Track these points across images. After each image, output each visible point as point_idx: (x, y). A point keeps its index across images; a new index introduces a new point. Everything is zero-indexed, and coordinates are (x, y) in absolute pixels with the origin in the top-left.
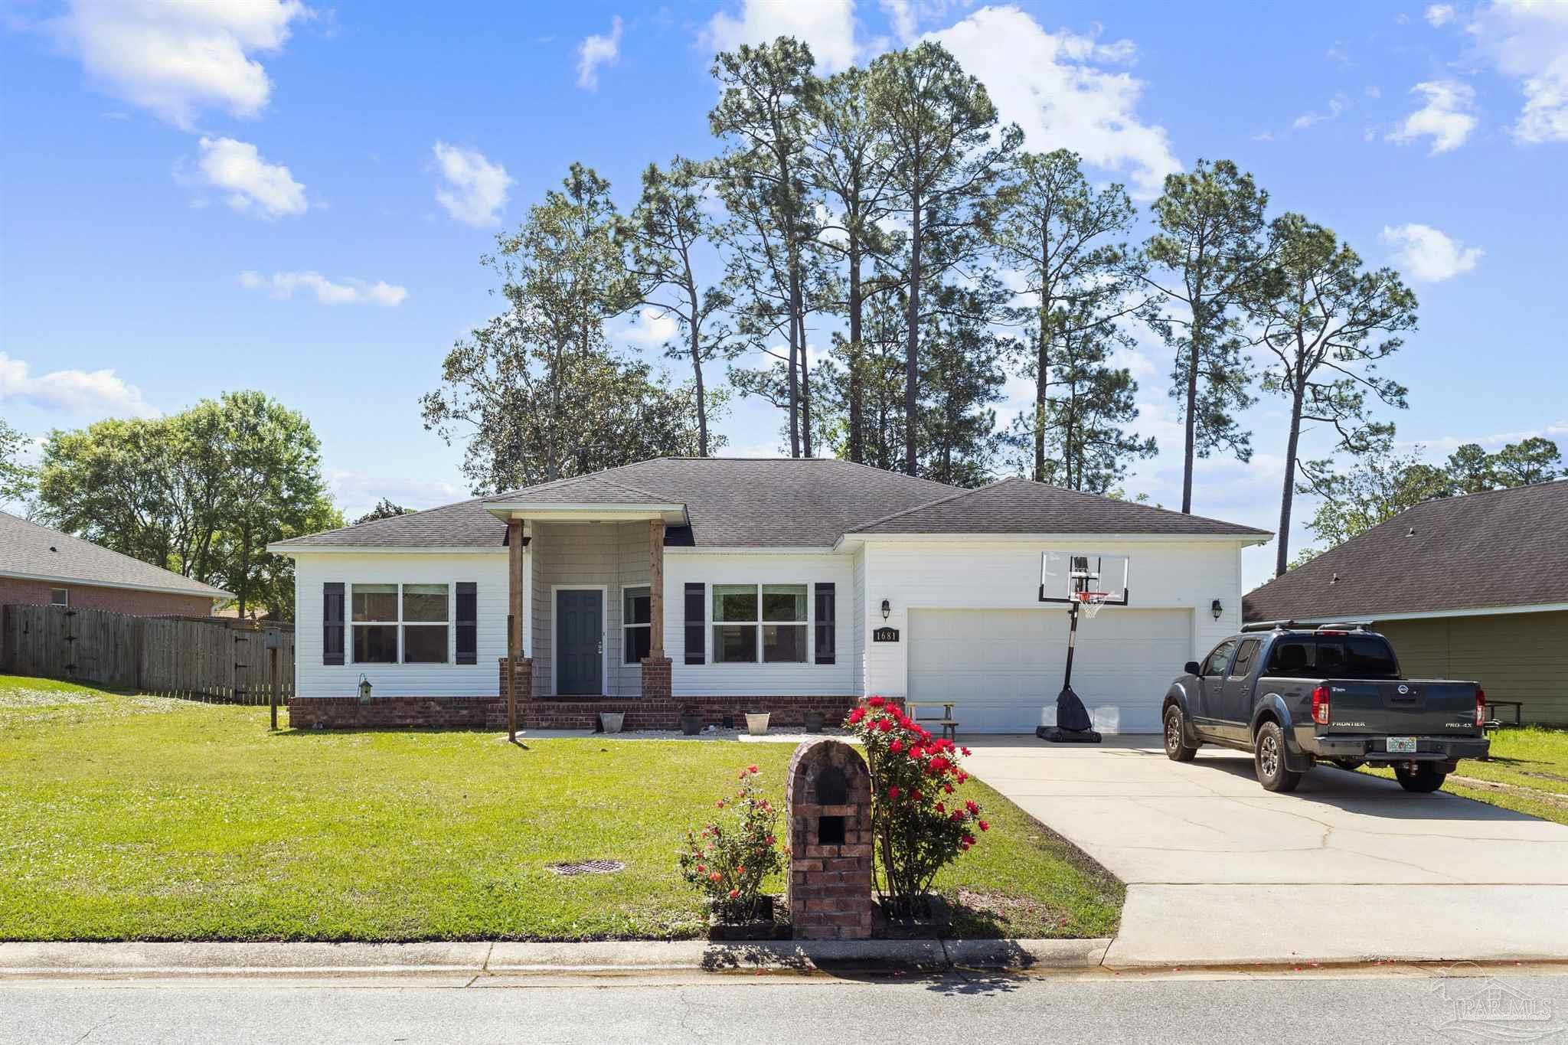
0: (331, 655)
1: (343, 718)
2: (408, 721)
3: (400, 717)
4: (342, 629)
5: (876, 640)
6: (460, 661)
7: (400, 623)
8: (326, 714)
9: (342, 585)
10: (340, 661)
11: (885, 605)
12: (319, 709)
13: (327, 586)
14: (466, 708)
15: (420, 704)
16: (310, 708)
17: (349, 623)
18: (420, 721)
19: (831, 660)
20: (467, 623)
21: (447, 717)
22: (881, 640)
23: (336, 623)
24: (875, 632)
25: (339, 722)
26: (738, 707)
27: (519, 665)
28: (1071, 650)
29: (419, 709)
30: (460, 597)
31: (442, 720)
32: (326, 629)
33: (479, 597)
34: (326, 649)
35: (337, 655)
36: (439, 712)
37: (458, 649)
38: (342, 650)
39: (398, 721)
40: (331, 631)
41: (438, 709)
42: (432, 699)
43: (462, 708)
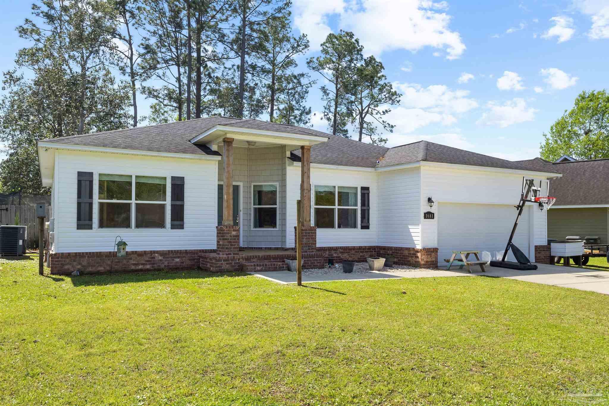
0: (82, 222)
1: (93, 266)
2: (140, 267)
3: (134, 264)
4: (91, 204)
5: (425, 218)
6: (173, 227)
7: (133, 202)
8: (80, 264)
9: (91, 174)
10: (90, 227)
11: (430, 200)
12: (74, 261)
13: (80, 174)
14: (179, 257)
15: (149, 255)
16: (68, 260)
17: (96, 200)
18: (148, 267)
19: (367, 227)
20: (178, 203)
21: (166, 263)
22: (427, 218)
23: (87, 200)
24: (425, 214)
25: (90, 269)
26: (327, 253)
27: (234, 231)
28: (516, 224)
29: (147, 259)
30: (173, 186)
31: (162, 266)
32: (79, 204)
33: (186, 186)
34: (79, 219)
35: (87, 222)
36: (161, 260)
37: (172, 220)
38: (91, 219)
39: (133, 267)
40: (83, 205)
41: (160, 258)
42: (157, 252)
43: (175, 257)
